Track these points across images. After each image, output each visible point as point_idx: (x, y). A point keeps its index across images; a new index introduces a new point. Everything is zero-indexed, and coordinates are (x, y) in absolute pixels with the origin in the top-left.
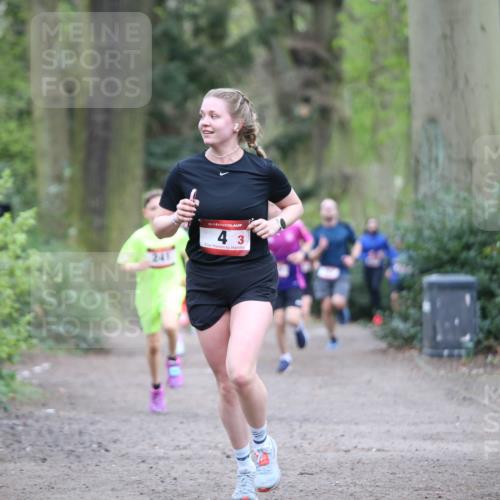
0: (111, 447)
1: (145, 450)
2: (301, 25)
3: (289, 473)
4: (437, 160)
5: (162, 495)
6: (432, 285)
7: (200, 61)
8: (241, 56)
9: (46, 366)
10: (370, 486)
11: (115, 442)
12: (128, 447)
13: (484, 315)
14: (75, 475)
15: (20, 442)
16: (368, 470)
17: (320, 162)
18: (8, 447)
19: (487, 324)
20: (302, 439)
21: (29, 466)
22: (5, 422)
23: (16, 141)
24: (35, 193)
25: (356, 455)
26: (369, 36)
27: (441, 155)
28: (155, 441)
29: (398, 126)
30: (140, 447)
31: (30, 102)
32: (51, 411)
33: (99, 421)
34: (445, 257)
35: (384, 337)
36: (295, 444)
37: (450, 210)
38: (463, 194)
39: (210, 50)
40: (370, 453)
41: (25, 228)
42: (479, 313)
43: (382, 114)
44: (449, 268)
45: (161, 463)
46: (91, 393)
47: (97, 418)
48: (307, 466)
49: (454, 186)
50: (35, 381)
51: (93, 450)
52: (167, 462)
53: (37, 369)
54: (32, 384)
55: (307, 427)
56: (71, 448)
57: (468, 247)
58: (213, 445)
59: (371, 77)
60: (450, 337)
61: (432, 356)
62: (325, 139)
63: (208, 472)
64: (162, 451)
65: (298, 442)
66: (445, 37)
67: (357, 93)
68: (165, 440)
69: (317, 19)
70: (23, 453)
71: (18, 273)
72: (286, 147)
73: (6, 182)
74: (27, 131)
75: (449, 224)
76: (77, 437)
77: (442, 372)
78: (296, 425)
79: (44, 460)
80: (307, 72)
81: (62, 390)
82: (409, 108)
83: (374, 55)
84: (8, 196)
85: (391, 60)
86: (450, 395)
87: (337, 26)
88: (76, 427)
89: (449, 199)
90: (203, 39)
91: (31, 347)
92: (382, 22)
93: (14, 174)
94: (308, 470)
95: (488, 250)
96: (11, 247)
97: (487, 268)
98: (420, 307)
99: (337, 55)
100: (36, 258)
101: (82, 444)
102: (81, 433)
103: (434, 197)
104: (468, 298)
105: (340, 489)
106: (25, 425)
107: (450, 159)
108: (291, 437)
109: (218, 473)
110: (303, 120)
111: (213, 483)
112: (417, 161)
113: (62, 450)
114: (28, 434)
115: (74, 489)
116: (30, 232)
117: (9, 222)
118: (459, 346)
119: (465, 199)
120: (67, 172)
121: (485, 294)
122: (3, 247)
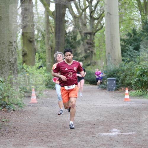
2: (88, 38)
3: (86, 109)
4: (110, 60)
6: (109, 79)
7: (72, 44)
8: (79, 43)
9: (47, 92)
10: (99, 111)
13: (117, 84)
14: (52, 109)
15: (43, 103)
16: (99, 109)
17: (91, 60)
18: (41, 104)
19: (117, 86)
21: (45, 107)
23: (43, 56)
24: (46, 64)
25: (96, 106)
26: (99, 40)
27: (110, 59)
29: (103, 54)
31: (45, 50)
32: (48, 99)
34: (111, 75)
35: (101, 88)
37: (112, 68)
38: (114, 65)
39: (74, 42)
40: (99, 106)
42: (116, 84)
43: (101, 52)
44: (111, 77)
46: (55, 96)
47: (56, 100)
48: (89, 108)
49: (112, 64)
51: (55, 105)
53: (46, 92)
54: (45, 95)
55: (89, 102)
57: (114, 73)
59: (99, 46)
60: (112, 88)
61: (109, 91)
62: (92, 56)
65: (87, 104)
66: (111, 40)
69: (91, 37)
70: (44, 105)
71: (43, 77)
72: (86, 57)
73: (41, 62)
74: (45, 54)
75: (111, 70)
77: (110, 93)
78: (87, 101)
79: (47, 106)
80: (89, 46)
81: (50, 95)
82: (105, 51)
83: (100, 43)
84: (42, 65)
85: (103, 44)
86: (111, 97)
87: (94, 38)
88: (52, 101)
89: (112, 66)
90: (73, 40)
91: (45, 88)
92: (101, 38)
93: (43, 62)
95: (117, 74)
96: (42, 73)
97: (117, 77)
98: (107, 83)
99: (94, 43)
100: (46, 74)
101: (53, 104)
102: (53, 102)
103: (109, 65)
104: (114, 82)
107: (112, 60)
110: (88, 53)
112: (107, 60)
113: (50, 105)
114: (45, 102)
116: (45, 70)
117: (41, 69)
118: (113, 89)
119: (114, 66)
120: (51, 61)
121: (117, 81)
122: (41, 73)
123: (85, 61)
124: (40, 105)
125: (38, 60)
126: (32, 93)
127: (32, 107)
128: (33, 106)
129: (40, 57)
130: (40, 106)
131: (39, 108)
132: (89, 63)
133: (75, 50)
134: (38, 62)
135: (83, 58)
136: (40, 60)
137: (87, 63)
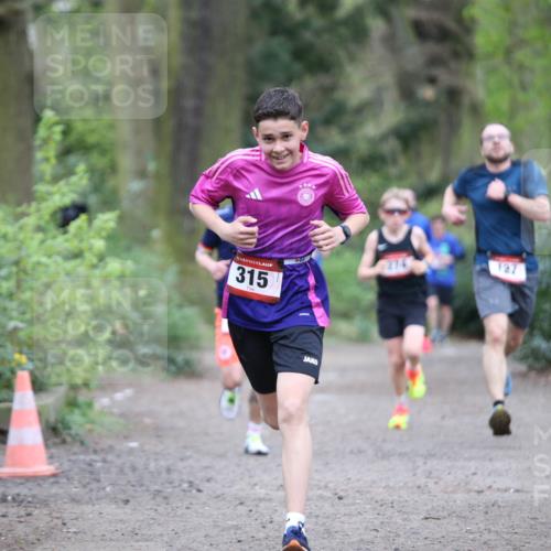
0: (205, 486)
1: (242, 490)
3: (411, 517)
5: (264, 543)
7: (307, 36)
9: (129, 392)
10: (508, 533)
11: (208, 480)
12: (223, 486)
14: (163, 519)
15: (98, 481)
16: (505, 514)
17: (447, 154)
18: (84, 486)
20: (428, 477)
21: (110, 509)
22: (82, 457)
23: (93, 131)
24: (115, 192)
25: (489, 496)
26: (506, 4)
28: (256, 480)
29: (540, 111)
30: (237, 487)
32: (134, 445)
33: (190, 457)
35: (523, 359)
36: (418, 483)
39: (318, 22)
40: (506, 494)
41: (104, 234)
43: (521, 97)
45: (262, 505)
46: (181, 423)
47: (188, 453)
48: (433, 508)
50: (115, 410)
51: (184, 491)
52: (267, 504)
53: (119, 396)
54: (112, 414)
55: (433, 463)
56: (156, 487)
58: (322, 484)
59: (508, 52)
62: (454, 127)
63: (317, 516)
64: (263, 491)
65: (422, 481)
67: (492, 71)
68: (266, 478)
70: (102, 493)
72: (409, 137)
73: (81, 178)
76: (164, 475)
78: (420, 462)
79: (127, 502)
80: (433, 48)
81: (147, 421)
83: (512, 26)
84: (84, 195)
85: (532, 33)
88: (163, 463)
90: (311, 10)
93: (91, 170)
94: (433, 514)
96: (88, 255)
99: (468, 27)
100: (114, 266)
101: (171, 483)
102: (169, 470)
105: (471, 536)
106: (104, 461)
108: (414, 475)
109: (328, 517)
110: (427, 104)
111: (322, 529)
113: (148, 490)
114: (108, 471)
115: (161, 535)
116: (111, 238)
117: (85, 225)
120: (152, 166)
122: (78, 255)
123: (402, 161)
124: (75, 490)
125: (53, 161)
126: (16, 406)
127: (13, 511)
128: (18, 501)
129: (72, 138)
130: (74, 500)
131: (65, 515)
132: (433, 176)
133: (325, 80)
134: (56, 179)
135: (392, 145)
136: (72, 159)
137: (420, 175)
